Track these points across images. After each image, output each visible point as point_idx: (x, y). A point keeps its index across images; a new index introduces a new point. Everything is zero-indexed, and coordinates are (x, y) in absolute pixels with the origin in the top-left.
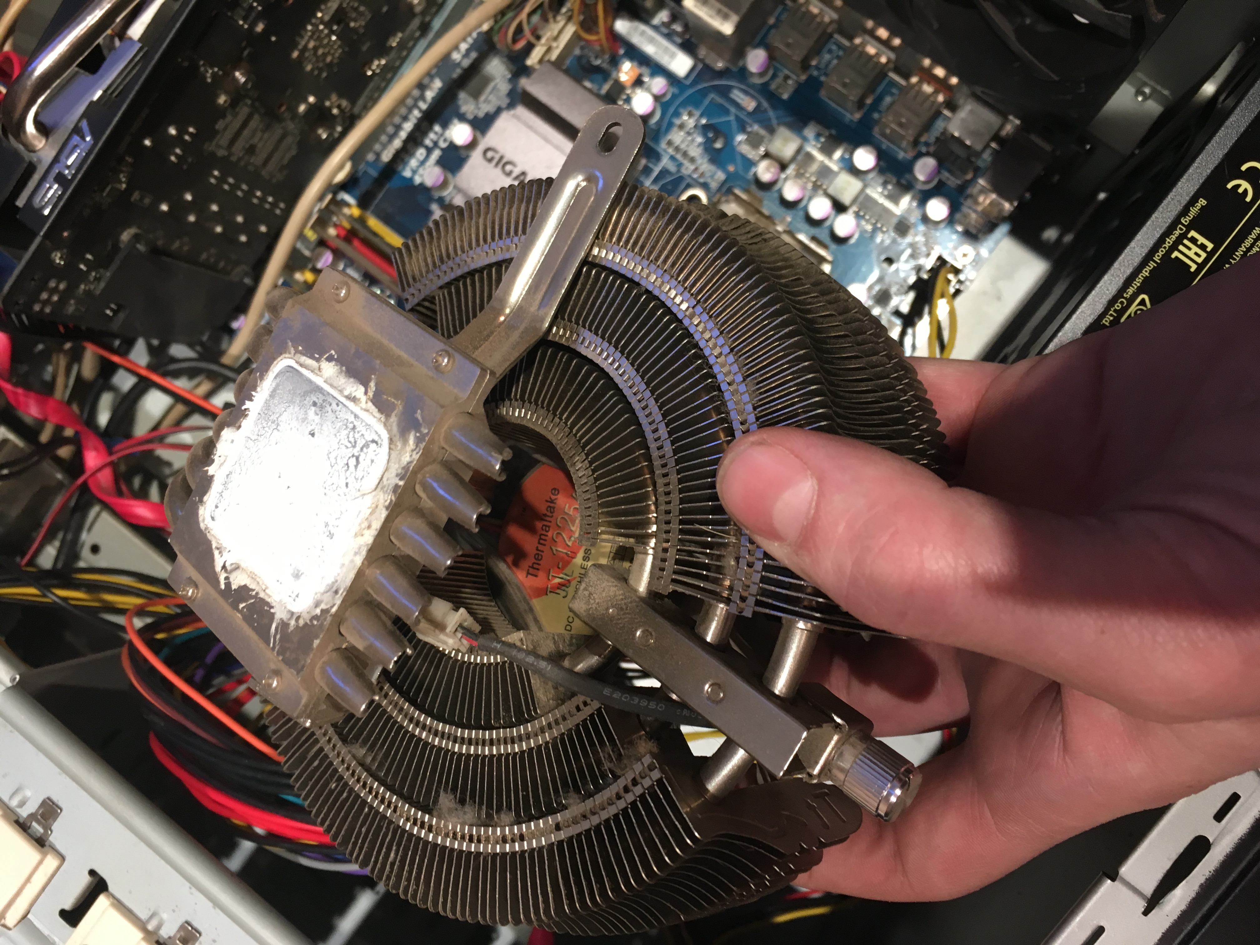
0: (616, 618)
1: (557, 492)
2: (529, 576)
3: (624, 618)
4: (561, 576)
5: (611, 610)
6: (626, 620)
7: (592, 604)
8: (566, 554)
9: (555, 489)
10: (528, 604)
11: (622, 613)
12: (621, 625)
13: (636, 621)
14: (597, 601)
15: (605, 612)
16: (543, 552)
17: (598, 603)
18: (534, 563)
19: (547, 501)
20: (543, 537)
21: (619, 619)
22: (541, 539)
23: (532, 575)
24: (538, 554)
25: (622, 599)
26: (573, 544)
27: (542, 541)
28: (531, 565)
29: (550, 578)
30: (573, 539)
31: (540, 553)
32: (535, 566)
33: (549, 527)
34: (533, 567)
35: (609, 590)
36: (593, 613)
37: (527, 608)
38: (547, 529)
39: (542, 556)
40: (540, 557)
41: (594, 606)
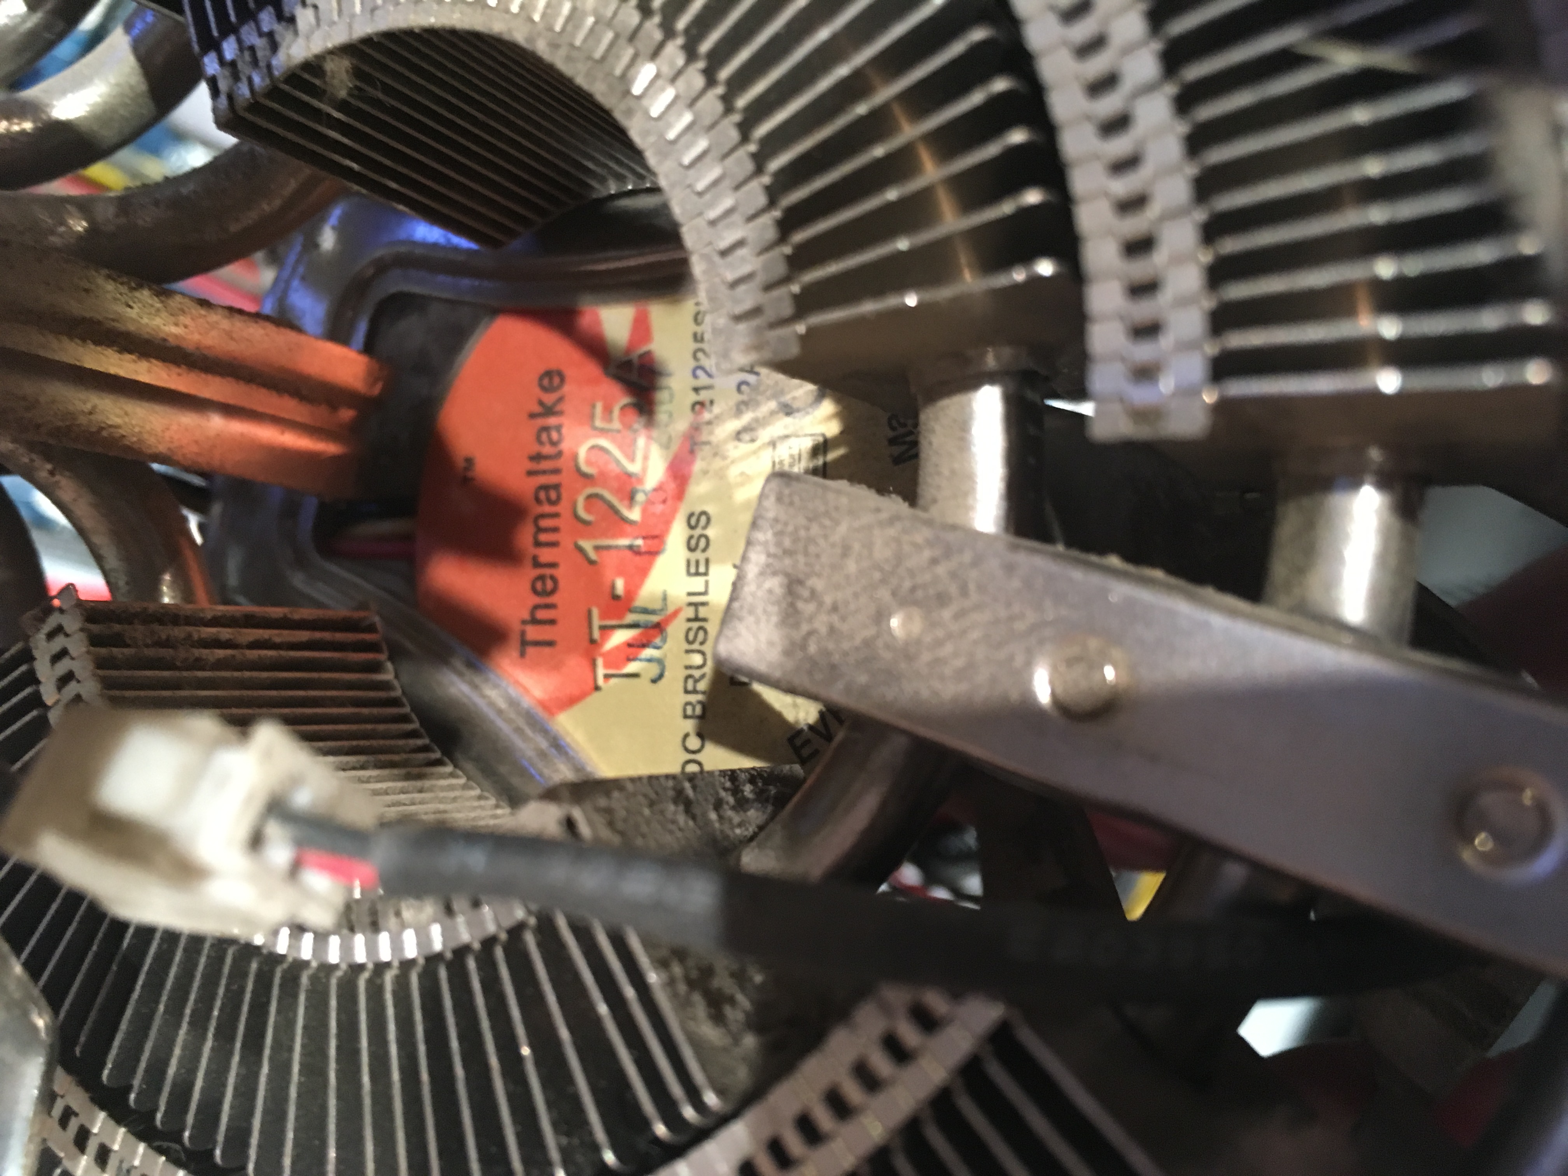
0: (928, 639)
1: (556, 380)
2: (531, 651)
3: (963, 632)
4: (630, 618)
5: (895, 622)
6: (975, 635)
7: (811, 619)
8: (631, 547)
9: (549, 374)
10: (545, 731)
11: (947, 614)
12: (959, 663)
13: (1020, 626)
14: (828, 600)
15: (870, 632)
16: (553, 565)
17: (835, 608)
18: (536, 607)
19: (532, 416)
20: (545, 523)
21: (939, 643)
22: (540, 530)
23: (537, 643)
24: (542, 578)
25: (934, 561)
26: (644, 511)
27: (543, 537)
28: (526, 616)
29: (596, 634)
30: (640, 497)
31: (547, 571)
32: (541, 614)
33: (557, 487)
34: (534, 621)
35: (869, 546)
36: (826, 653)
37: (544, 744)
38: (553, 495)
39: (553, 579)
40: (549, 584)
41: (821, 624)
